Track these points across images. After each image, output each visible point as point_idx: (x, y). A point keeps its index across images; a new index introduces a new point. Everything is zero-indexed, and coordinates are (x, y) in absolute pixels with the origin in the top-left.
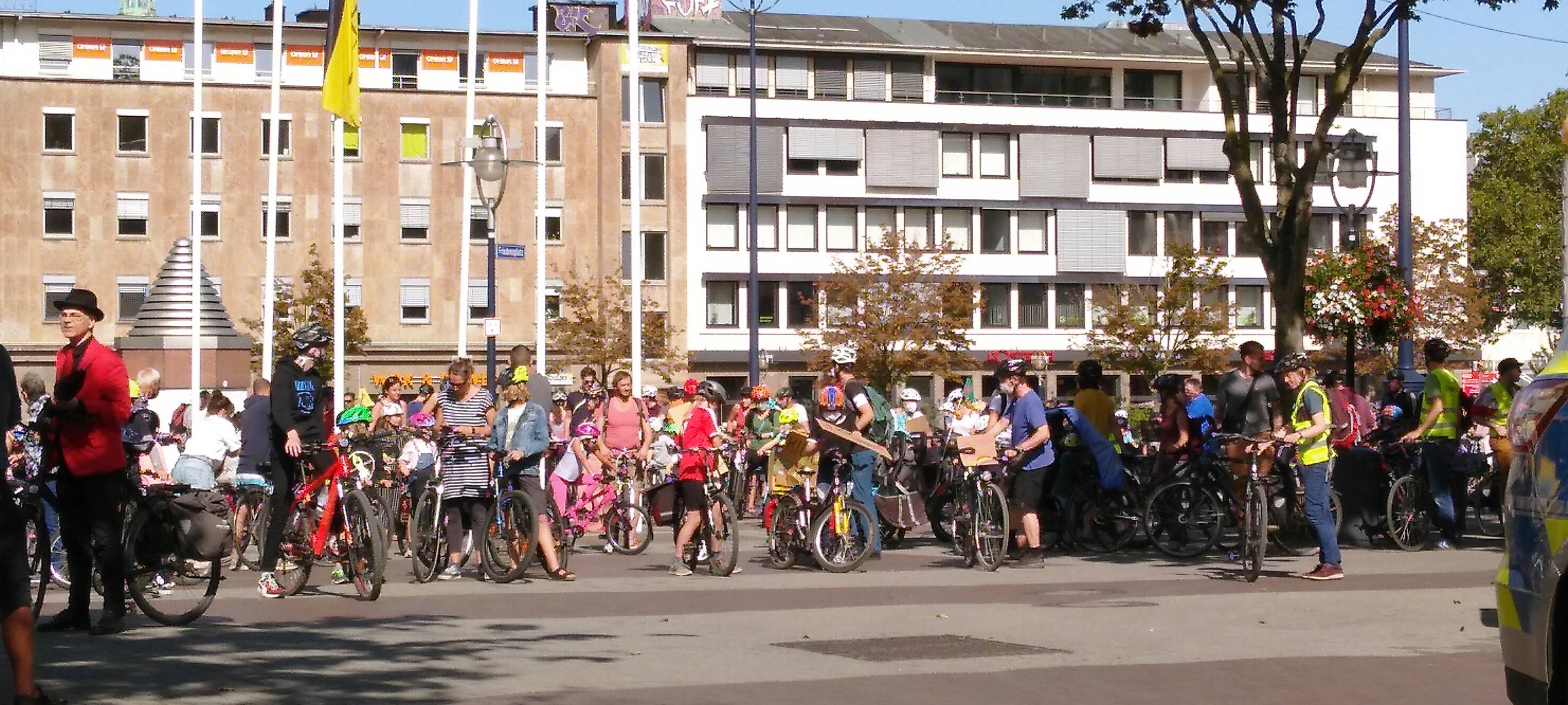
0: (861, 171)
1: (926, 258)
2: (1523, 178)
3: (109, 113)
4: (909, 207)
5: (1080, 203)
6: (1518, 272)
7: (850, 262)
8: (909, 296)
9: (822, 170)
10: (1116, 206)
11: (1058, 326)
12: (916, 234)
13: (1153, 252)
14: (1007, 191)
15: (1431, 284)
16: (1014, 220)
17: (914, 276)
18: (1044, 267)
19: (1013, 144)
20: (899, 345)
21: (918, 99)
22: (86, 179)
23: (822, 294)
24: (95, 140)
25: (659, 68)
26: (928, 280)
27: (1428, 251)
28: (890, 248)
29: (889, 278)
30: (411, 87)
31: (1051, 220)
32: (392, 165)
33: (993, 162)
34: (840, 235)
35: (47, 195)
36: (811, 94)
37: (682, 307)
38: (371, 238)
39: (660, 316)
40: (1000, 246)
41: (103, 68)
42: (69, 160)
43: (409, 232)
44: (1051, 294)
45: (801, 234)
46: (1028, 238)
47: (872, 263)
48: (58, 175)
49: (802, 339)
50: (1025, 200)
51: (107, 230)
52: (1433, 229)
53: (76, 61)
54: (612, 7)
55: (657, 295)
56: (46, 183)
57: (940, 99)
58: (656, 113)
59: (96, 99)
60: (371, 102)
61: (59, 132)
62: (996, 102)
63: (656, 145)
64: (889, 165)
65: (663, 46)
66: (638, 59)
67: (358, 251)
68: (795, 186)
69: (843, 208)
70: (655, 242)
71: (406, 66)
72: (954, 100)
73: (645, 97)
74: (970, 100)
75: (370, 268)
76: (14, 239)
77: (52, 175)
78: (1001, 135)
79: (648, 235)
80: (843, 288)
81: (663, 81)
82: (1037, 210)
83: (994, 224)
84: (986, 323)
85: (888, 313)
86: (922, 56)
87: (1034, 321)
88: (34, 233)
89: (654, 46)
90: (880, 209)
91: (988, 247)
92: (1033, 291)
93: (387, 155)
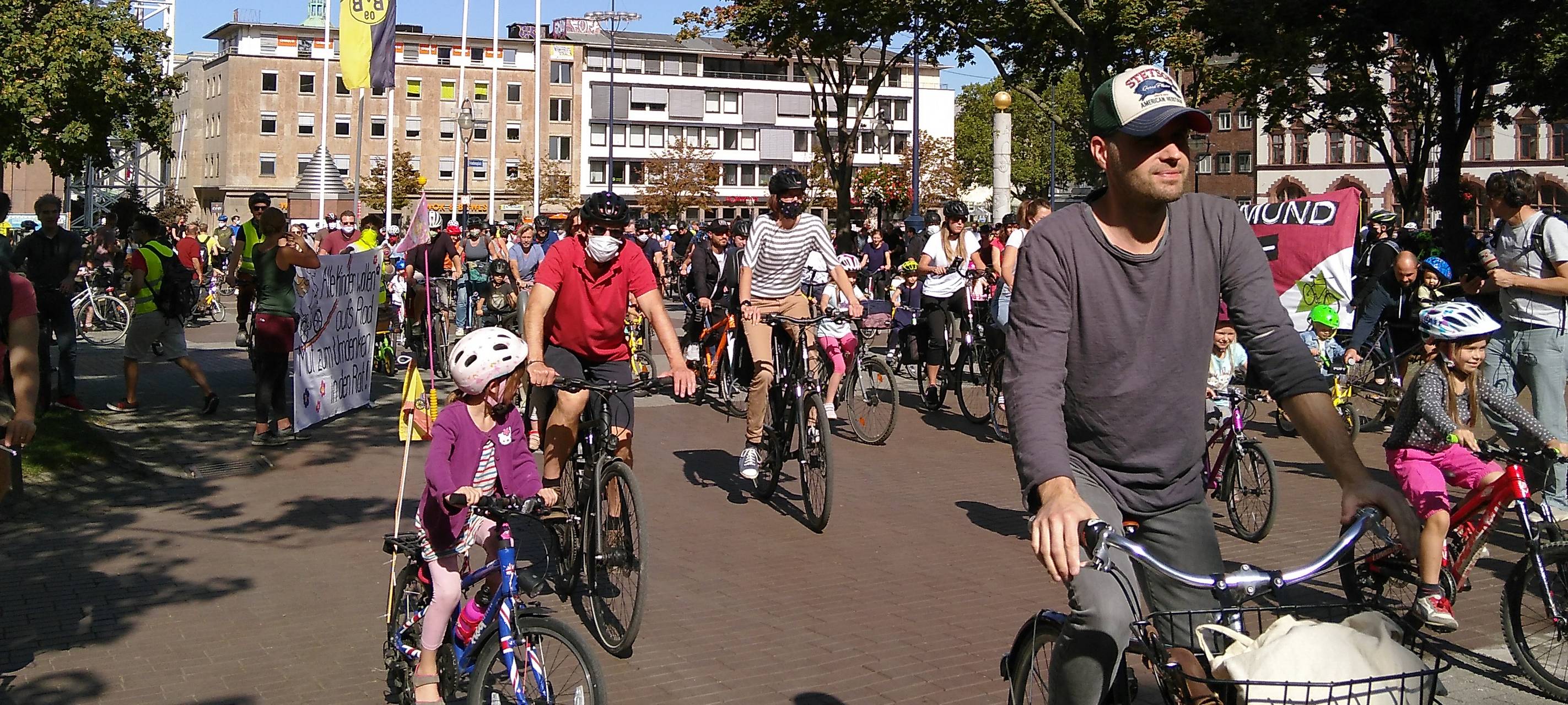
0: (666, 109)
1: (697, 151)
3: (295, 74)
4: (689, 127)
5: (772, 126)
7: (660, 153)
8: (688, 170)
9: (648, 108)
10: (789, 128)
11: (760, 185)
12: (692, 140)
13: (806, 151)
14: (737, 120)
16: (740, 134)
17: (691, 161)
18: (754, 156)
19: (740, 97)
20: (683, 193)
21: (695, 75)
22: (283, 106)
23: (646, 168)
24: (288, 87)
25: (569, 58)
26: (698, 162)
27: (936, 152)
28: (679, 147)
29: (679, 161)
30: (447, 64)
31: (757, 134)
32: (436, 102)
33: (731, 106)
34: (656, 139)
35: (263, 113)
36: (643, 72)
37: (578, 173)
38: (425, 137)
39: (567, 177)
40: (733, 146)
41: (292, 51)
42: (275, 96)
43: (444, 135)
44: (757, 169)
45: (637, 139)
46: (744, 142)
47: (670, 154)
48: (269, 103)
49: (636, 190)
50: (745, 124)
51: (292, 131)
52: (940, 141)
53: (279, 48)
54: (547, 27)
55: (566, 168)
56: (263, 107)
57: (705, 75)
58: (568, 79)
59: (289, 67)
60: (427, 71)
61: (270, 82)
62: (732, 77)
63: (567, 95)
64: (680, 107)
65: (571, 47)
66: (559, 53)
67: (419, 144)
68: (635, 115)
69: (657, 127)
70: (566, 142)
71: (444, 54)
72: (712, 76)
73: (562, 71)
74: (720, 76)
75: (425, 152)
76: (246, 135)
77: (266, 103)
78: (734, 93)
79: (562, 138)
80: (657, 165)
81: (571, 64)
82: (751, 129)
83: (730, 136)
84: (725, 183)
85: (678, 178)
86: (697, 55)
87: (748, 182)
88: (256, 132)
89: (567, 46)
90: (675, 127)
91: (727, 146)
92: (748, 168)
93: (435, 97)
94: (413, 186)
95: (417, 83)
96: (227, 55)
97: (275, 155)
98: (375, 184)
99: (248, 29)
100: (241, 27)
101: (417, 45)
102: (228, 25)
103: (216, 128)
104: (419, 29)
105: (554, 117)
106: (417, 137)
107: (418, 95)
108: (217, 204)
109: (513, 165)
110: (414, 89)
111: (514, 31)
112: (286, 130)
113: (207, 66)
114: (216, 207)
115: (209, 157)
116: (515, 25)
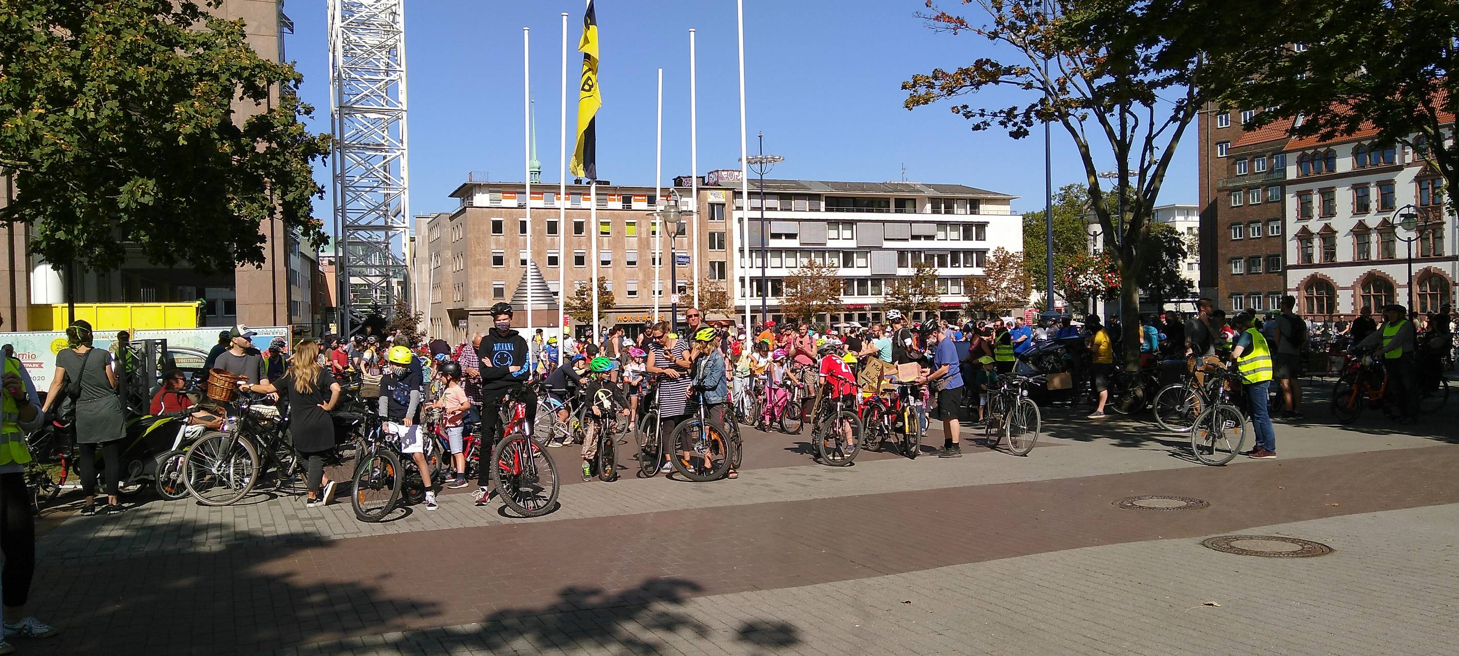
0: (798, 237)
1: (824, 270)
2: (1037, 237)
3: (516, 220)
4: (816, 251)
5: (880, 248)
6: (1036, 272)
7: (796, 271)
8: (818, 284)
9: (783, 237)
10: (893, 249)
11: (872, 294)
12: (819, 261)
13: (907, 267)
14: (852, 244)
15: (1013, 277)
16: (855, 255)
17: (820, 277)
18: (866, 272)
19: (854, 226)
20: (814, 303)
21: (819, 210)
22: (508, 245)
23: (784, 284)
24: (511, 231)
25: (722, 200)
26: (824, 278)
27: (1011, 264)
28: (811, 266)
29: (811, 277)
30: (629, 208)
31: (869, 255)
32: (623, 238)
33: (847, 234)
34: (791, 262)
35: (493, 251)
36: (779, 209)
37: (732, 289)
38: (615, 265)
39: (724, 293)
40: (850, 265)
41: (514, 203)
42: (501, 238)
43: (629, 263)
44: (869, 283)
45: (776, 261)
46: (859, 261)
47: (804, 272)
48: (497, 243)
49: (778, 301)
50: (859, 248)
51: (516, 265)
52: (1013, 255)
53: (503, 200)
54: (703, 178)
55: (723, 285)
56: (493, 246)
57: (827, 210)
58: (721, 217)
59: (511, 215)
60: (613, 214)
61: (497, 227)
62: (848, 211)
63: (722, 229)
64: (808, 235)
65: (724, 192)
66: (712, 197)
67: (611, 270)
68: (774, 243)
69: (791, 252)
70: (722, 265)
71: (627, 200)
72: (832, 210)
73: (716, 211)
74: (838, 211)
75: (615, 277)
76: (481, 268)
77: (495, 245)
78: (850, 223)
79: (719, 263)
80: (792, 281)
81: (724, 205)
82: (864, 251)
83: (848, 257)
84: (845, 294)
85: (811, 290)
86: (820, 194)
87: (863, 292)
88: (489, 265)
89: (720, 191)
90: (804, 251)
91: (845, 265)
92: (862, 281)
93: (621, 233)
94: (608, 303)
95: (608, 223)
96: (465, 208)
97: (503, 283)
98: (579, 302)
99: (479, 187)
100: (475, 185)
101: (606, 194)
102: (465, 184)
103: (460, 264)
104: (608, 183)
105: (712, 246)
106: (609, 266)
107: (609, 233)
108: (463, 322)
109: (683, 285)
110: (605, 229)
111: (678, 182)
112: (511, 263)
113: (452, 218)
114: (462, 323)
115: (456, 286)
116: (679, 177)
